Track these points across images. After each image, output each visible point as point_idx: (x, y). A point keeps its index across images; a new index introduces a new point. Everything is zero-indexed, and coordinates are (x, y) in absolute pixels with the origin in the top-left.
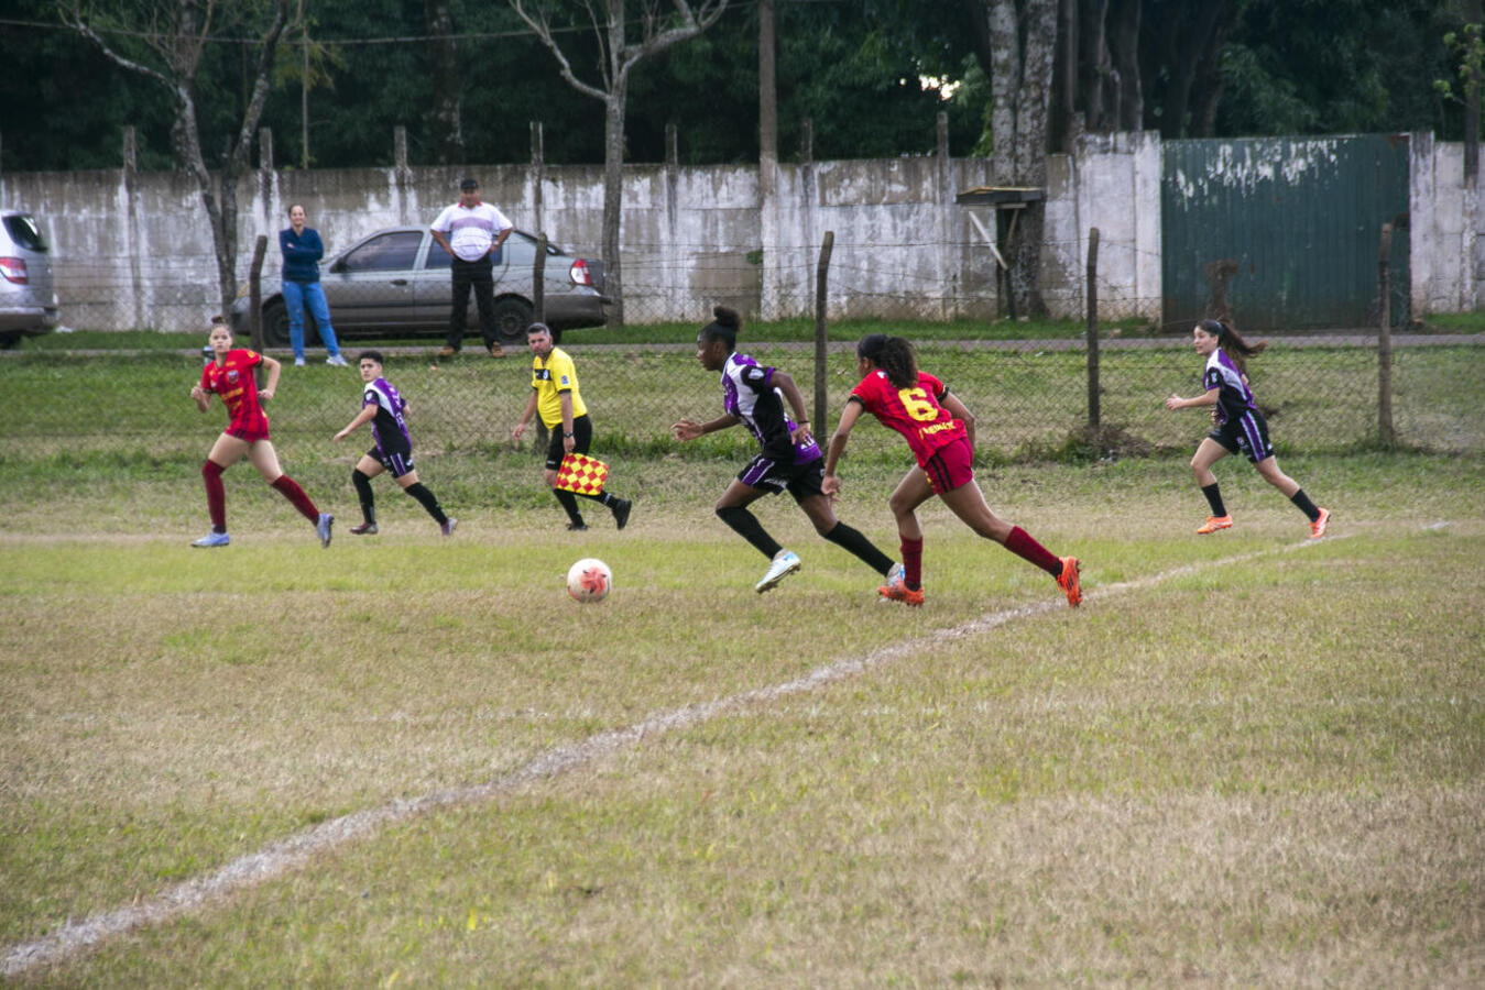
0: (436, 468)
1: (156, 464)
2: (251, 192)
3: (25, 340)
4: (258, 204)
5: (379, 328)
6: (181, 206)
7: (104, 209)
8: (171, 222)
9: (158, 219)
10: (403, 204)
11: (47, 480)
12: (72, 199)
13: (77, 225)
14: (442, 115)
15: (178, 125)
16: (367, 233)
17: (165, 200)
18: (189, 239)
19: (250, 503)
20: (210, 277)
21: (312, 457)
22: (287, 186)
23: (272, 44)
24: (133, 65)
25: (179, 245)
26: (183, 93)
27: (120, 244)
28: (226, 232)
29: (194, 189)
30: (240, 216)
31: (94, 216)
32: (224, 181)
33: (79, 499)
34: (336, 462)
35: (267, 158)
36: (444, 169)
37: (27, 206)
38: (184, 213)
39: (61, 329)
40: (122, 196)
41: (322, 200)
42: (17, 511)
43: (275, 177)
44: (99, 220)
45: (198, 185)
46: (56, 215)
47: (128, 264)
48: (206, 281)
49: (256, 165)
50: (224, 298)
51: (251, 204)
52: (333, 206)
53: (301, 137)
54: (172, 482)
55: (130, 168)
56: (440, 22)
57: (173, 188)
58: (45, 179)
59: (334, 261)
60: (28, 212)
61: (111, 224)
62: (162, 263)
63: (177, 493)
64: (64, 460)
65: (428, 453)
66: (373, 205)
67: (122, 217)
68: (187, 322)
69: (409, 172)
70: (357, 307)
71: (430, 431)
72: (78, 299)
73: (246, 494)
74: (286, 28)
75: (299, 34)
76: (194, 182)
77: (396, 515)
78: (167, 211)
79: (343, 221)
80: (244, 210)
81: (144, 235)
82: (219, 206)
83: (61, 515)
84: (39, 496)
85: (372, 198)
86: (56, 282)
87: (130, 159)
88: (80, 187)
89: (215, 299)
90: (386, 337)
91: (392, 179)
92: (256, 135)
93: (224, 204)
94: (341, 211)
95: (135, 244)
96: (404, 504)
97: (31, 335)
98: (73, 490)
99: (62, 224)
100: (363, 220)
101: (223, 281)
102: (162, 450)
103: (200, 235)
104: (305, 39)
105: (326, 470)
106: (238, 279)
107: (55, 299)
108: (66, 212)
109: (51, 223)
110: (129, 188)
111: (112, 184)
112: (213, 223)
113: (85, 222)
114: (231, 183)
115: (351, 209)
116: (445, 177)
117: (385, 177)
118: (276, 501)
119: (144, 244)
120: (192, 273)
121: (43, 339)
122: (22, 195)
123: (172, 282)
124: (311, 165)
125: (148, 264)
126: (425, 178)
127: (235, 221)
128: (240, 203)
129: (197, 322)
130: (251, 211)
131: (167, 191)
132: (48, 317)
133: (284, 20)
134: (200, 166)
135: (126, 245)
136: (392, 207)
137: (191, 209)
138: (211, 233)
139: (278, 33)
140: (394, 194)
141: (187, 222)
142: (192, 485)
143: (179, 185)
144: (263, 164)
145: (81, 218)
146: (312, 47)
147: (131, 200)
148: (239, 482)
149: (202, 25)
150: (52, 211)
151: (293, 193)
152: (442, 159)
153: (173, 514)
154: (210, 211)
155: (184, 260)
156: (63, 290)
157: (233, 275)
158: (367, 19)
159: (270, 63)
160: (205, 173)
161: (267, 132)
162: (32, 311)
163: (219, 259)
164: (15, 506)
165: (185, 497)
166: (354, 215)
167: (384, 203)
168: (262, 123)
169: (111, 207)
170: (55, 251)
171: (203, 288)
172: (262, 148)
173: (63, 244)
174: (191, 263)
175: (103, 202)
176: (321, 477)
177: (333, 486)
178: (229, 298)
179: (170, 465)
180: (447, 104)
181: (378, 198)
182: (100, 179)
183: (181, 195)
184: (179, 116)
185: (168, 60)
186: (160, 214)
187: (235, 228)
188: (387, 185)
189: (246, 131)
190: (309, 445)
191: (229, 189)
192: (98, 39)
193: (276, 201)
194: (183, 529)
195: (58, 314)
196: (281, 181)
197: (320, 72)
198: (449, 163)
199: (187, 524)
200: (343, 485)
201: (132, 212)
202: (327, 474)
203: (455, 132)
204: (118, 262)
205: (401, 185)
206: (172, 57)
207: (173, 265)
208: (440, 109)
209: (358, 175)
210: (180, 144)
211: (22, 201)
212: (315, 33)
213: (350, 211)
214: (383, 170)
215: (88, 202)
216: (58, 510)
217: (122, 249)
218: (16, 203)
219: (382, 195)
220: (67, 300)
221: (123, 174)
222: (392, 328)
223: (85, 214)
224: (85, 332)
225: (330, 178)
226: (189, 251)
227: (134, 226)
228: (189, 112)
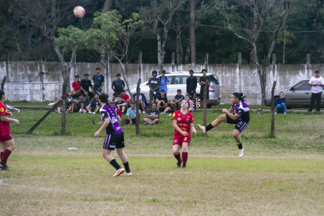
0: (318, 141)
1: (246, 138)
2: (270, 70)
3: (212, 106)
4: (271, 73)
5: (301, 105)
6: (252, 73)
7: (233, 74)
8: (250, 77)
9: (246, 76)
10: (308, 73)
11: (220, 142)
12: (225, 71)
13: (226, 78)
14: (319, 51)
15: (252, 53)
16: (299, 81)
17: (248, 71)
18: (254, 81)
19: (270, 149)
20: (259, 91)
21: (286, 137)
22: (279, 68)
23: (277, 32)
24: (242, 37)
25: (251, 83)
26: (254, 44)
27: (237, 82)
28: (263, 80)
29: (255, 69)
30: (267, 76)
31: (231, 75)
32: (263, 67)
33: (227, 147)
34: (292, 139)
35: (274, 61)
36: (319, 65)
37: (214, 72)
38: (253, 75)
39: (221, 103)
40: (238, 70)
41: (288, 72)
42: (212, 149)
43: (276, 66)
44: (232, 76)
45: (257, 67)
46: (221, 75)
47: (238, 87)
48: (258, 92)
49: (271, 62)
50: (262, 96)
51: (270, 73)
52: (290, 74)
53: (283, 56)
54: (251, 143)
55: (240, 63)
56: (319, 27)
57: (250, 69)
58: (219, 66)
59: (291, 88)
60: (214, 74)
61: (235, 77)
62: (247, 87)
63: (252, 146)
64: (224, 137)
65: (315, 137)
66: (301, 73)
67: (237, 75)
68: (253, 102)
69: (310, 65)
70: (295, 99)
71: (315, 132)
72: (226, 96)
73: (269, 146)
74: (280, 29)
75: (284, 30)
76: (255, 67)
77: (307, 153)
78: (249, 74)
79: (293, 77)
80: (268, 74)
81: (243, 80)
82: (262, 73)
83: (223, 151)
84: (218, 146)
85: (300, 72)
86: (221, 92)
87: (240, 61)
88: (227, 68)
89: (260, 97)
90: (303, 107)
91: (306, 67)
92: (272, 55)
93: (263, 73)
94: (292, 75)
95: (240, 83)
96: (309, 150)
97: (214, 105)
98: (226, 144)
99: (222, 77)
100: (298, 77)
101: (262, 92)
102: (248, 135)
103: (257, 80)
104: (285, 31)
105: (290, 141)
106: (266, 92)
107: (221, 96)
108: (223, 74)
109: (220, 77)
110: (239, 68)
111: (235, 67)
112: (260, 77)
113: (228, 77)
114: (265, 67)
115: (295, 74)
116: (319, 67)
117: (304, 66)
118: (277, 149)
119: (243, 83)
120: (254, 90)
121: (217, 106)
122: (213, 70)
123: (249, 92)
124: (285, 63)
125: (243, 88)
126: (314, 67)
127: (266, 77)
128: (267, 72)
129: (255, 102)
130: (269, 75)
131: (249, 69)
132: (219, 101)
133: (280, 27)
134: (257, 63)
135: (238, 83)
136: (305, 74)
137: (255, 74)
138: (260, 80)
139: (278, 30)
140: (306, 71)
141: (254, 77)
142: (256, 144)
143: (252, 68)
144: (273, 63)
145: (227, 76)
146: (287, 33)
147: (240, 72)
148: (267, 143)
149: (259, 28)
150: (220, 74)
151: (280, 70)
152: (319, 62)
153: (251, 151)
154: (259, 75)
155: (252, 87)
156: (223, 94)
157: (265, 91)
158: (297, 26)
159: (276, 37)
160: (258, 65)
161: (274, 55)
162: (215, 99)
163: (261, 86)
164: (212, 148)
165: (254, 147)
166: (296, 76)
167: (304, 73)
168: (273, 52)
169: (235, 73)
170: (221, 84)
171: (257, 94)
172: (273, 59)
173: (222, 82)
174: (254, 87)
175: (233, 72)
176: (288, 143)
177: (291, 145)
178: (264, 96)
179: (250, 139)
180: (320, 48)
181: (302, 72)
182: (232, 66)
183: (252, 70)
184: (252, 50)
185: (251, 37)
186: (247, 75)
187: (266, 79)
188: (304, 69)
189: (269, 54)
190: (285, 134)
191: (264, 69)
192: (234, 31)
193: (276, 72)
194: (253, 155)
195: (221, 100)
196: (277, 67)
197: (288, 40)
198: (320, 63)
199: (255, 154)
200: (294, 145)
201: (240, 74)
202: (290, 142)
203: (322, 55)
204: (236, 87)
205: (308, 68)
206: (251, 36)
207: (250, 88)
208: (319, 49)
209: (297, 66)
210: (252, 57)
211: (213, 71)
212: (287, 29)
213: (295, 75)
214: (303, 65)
215: (229, 72)
216: (222, 149)
217: (237, 84)
218: (211, 72)
219: (303, 71)
220: (223, 96)
221: (238, 65)
222: (304, 105)
223: (228, 75)
224: (227, 104)
225: (290, 66)
226: (254, 84)
227: (240, 78)
228: (255, 49)
